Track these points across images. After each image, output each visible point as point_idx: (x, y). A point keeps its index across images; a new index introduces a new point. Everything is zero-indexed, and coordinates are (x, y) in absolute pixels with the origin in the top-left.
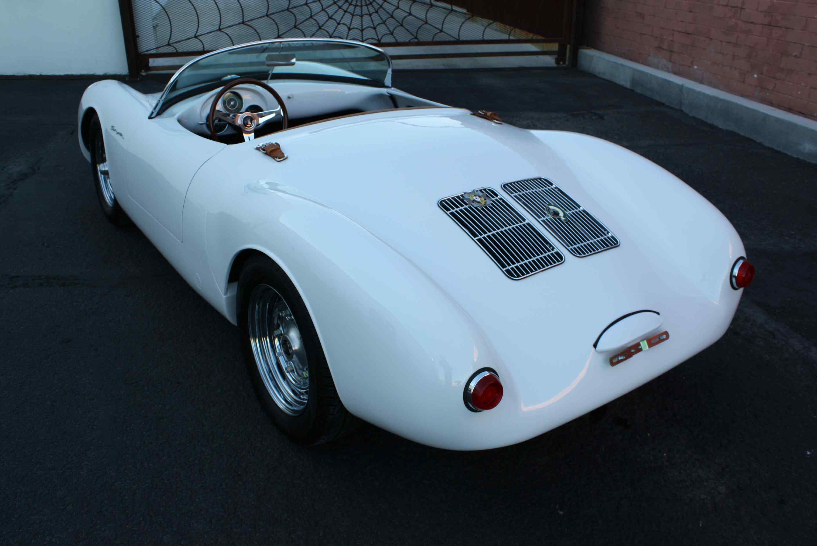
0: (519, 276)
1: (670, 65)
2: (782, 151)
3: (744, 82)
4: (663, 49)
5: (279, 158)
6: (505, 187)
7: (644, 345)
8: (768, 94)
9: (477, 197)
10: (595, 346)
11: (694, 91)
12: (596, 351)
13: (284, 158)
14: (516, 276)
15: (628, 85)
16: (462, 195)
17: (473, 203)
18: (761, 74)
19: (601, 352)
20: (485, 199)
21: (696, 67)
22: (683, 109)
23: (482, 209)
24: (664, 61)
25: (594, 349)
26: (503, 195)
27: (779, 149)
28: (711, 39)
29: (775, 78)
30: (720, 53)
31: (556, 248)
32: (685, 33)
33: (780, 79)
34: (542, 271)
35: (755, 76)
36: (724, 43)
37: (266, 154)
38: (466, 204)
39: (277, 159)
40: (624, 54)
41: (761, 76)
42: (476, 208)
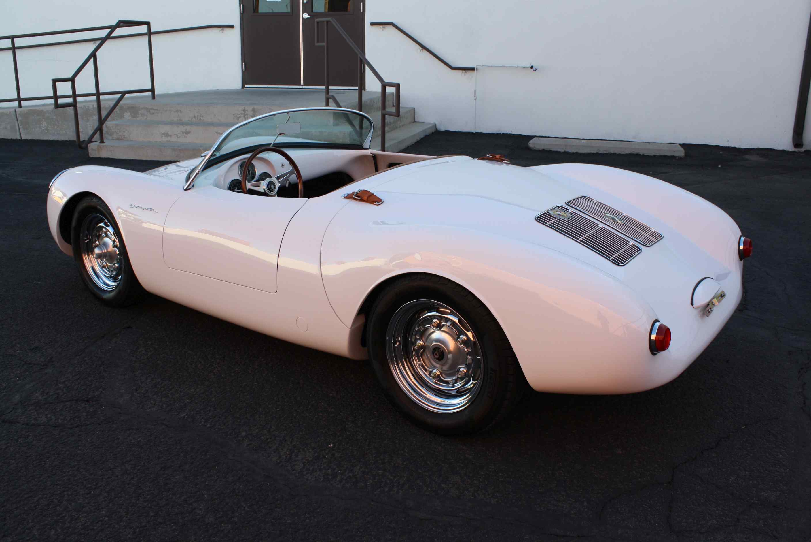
0: (622, 263)
5: (378, 202)
6: (567, 203)
7: (715, 301)
9: (559, 212)
10: (692, 304)
12: (695, 308)
13: (382, 202)
14: (621, 263)
16: (547, 212)
17: (559, 217)
19: (697, 308)
20: (565, 213)
23: (568, 220)
25: (692, 306)
26: (571, 210)
31: (631, 242)
34: (634, 258)
37: (362, 200)
38: (555, 218)
39: (376, 203)
42: (563, 220)
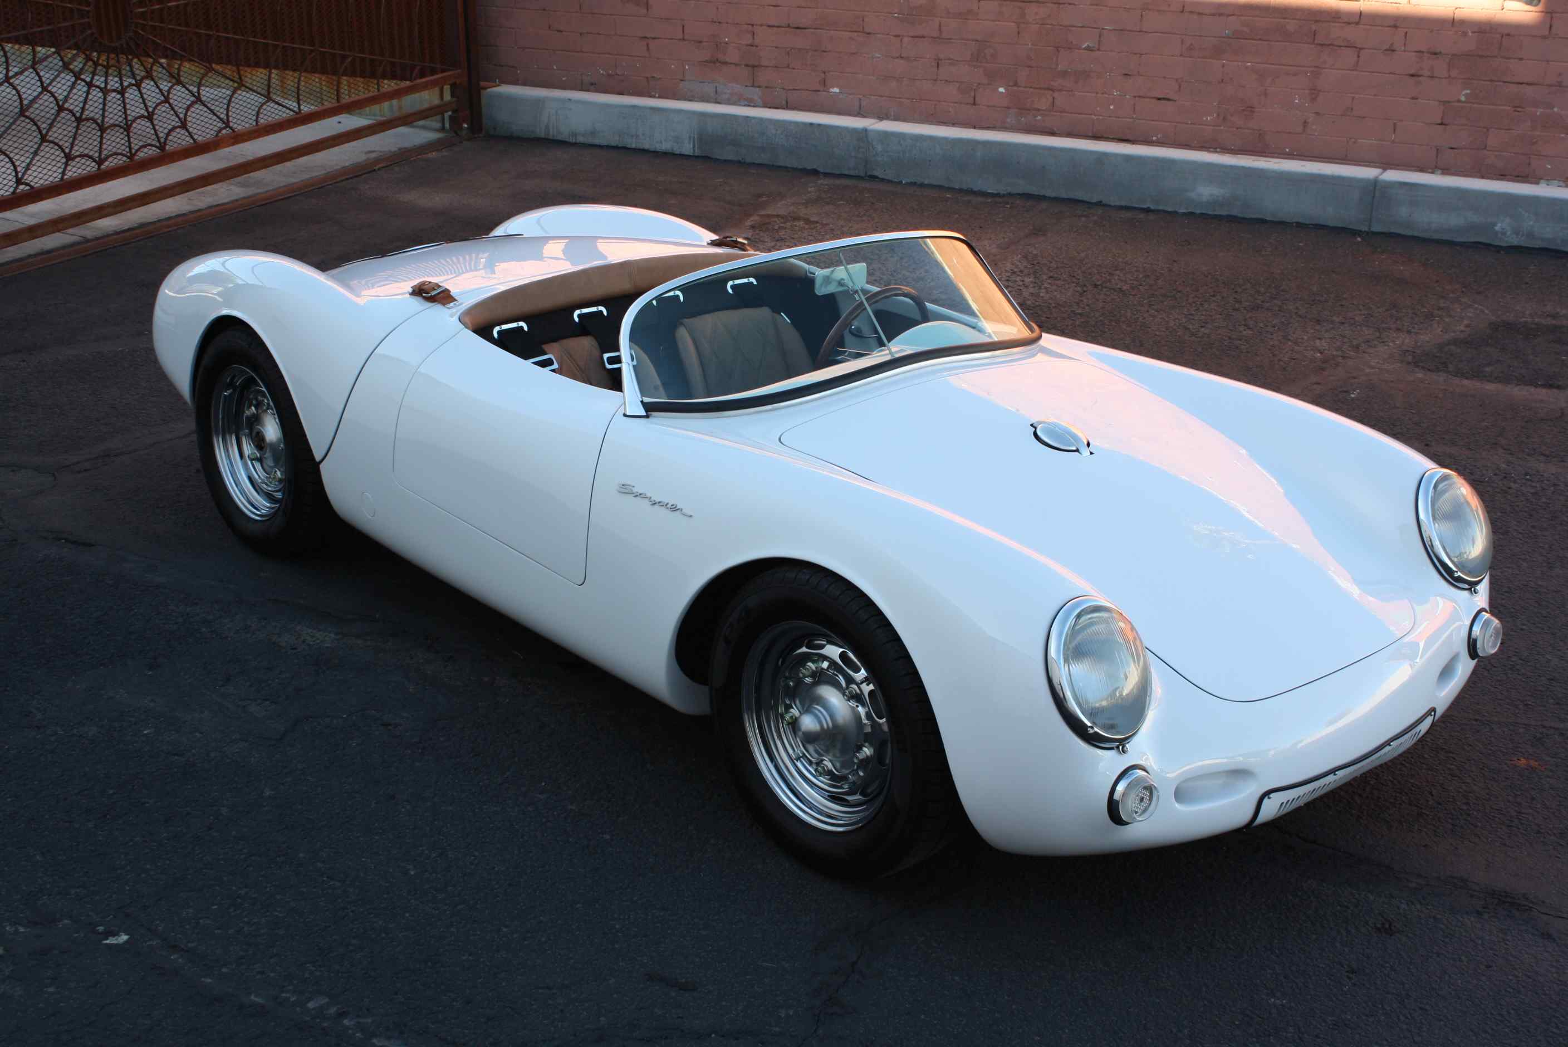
1: (755, 93)
2: (1152, 207)
3: (974, 104)
4: (725, 63)
8: (1039, 118)
11: (901, 136)
15: (687, 149)
18: (1016, 84)
21: (836, 90)
22: (877, 173)
24: (737, 88)
27: (1145, 206)
28: (869, 33)
29: (1048, 89)
30: (902, 58)
32: (789, 26)
33: (1060, 90)
35: (1002, 90)
36: (906, 40)
40: (592, 84)
41: (1015, 88)
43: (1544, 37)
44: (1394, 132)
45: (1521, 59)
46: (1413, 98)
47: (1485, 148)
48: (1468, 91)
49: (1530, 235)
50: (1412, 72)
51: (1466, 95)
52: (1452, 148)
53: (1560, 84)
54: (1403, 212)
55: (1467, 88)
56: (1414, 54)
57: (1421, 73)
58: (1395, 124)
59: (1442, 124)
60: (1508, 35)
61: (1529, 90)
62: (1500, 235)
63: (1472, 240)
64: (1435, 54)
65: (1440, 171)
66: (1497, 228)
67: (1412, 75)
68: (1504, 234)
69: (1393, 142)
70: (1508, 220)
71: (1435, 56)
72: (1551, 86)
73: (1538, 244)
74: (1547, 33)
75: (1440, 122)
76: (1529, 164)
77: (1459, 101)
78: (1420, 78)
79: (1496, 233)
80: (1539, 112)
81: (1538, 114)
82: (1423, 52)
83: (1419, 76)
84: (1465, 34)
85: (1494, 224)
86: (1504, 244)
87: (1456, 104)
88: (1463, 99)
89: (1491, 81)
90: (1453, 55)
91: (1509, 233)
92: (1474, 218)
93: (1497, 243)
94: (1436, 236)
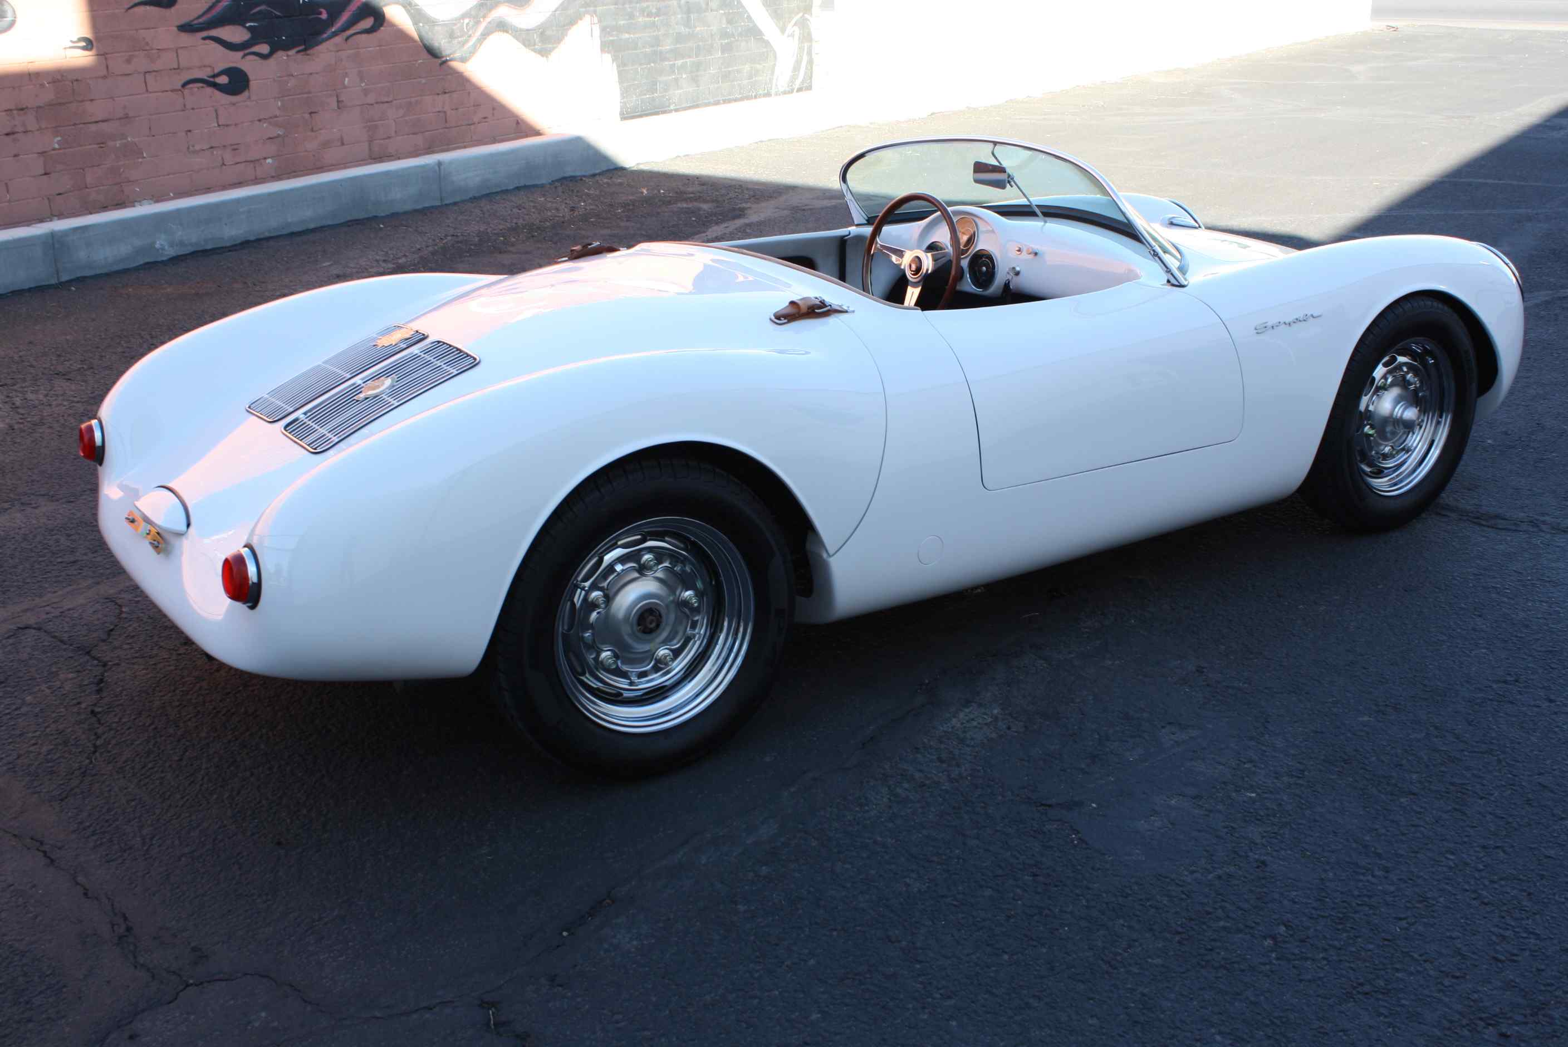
43: (105, 77)
44: (8, 192)
45: (92, 100)
46: (15, 156)
47: (87, 188)
48: (59, 138)
49: (182, 244)
50: (8, 130)
51: (58, 142)
52: (60, 194)
53: (127, 117)
54: (82, 255)
55: (57, 136)
56: (4, 113)
57: (17, 130)
58: (6, 184)
59: (46, 174)
60: (77, 80)
61: (104, 125)
62: (160, 251)
63: (142, 262)
64: (22, 109)
65: (56, 218)
66: (157, 246)
67: (7, 134)
68: (163, 249)
69: (9, 201)
70: (163, 236)
71: (22, 112)
72: (120, 119)
73: (190, 249)
74: (105, 72)
75: (43, 172)
76: (122, 191)
77: (54, 149)
78: (16, 136)
79: (158, 250)
80: (118, 144)
81: (118, 145)
82: (11, 110)
83: (13, 133)
84: (42, 85)
85: (154, 243)
86: (164, 259)
87: (53, 152)
88: (57, 146)
89: (75, 125)
90: (39, 107)
91: (166, 247)
92: (138, 243)
93: (160, 259)
94: (116, 268)
